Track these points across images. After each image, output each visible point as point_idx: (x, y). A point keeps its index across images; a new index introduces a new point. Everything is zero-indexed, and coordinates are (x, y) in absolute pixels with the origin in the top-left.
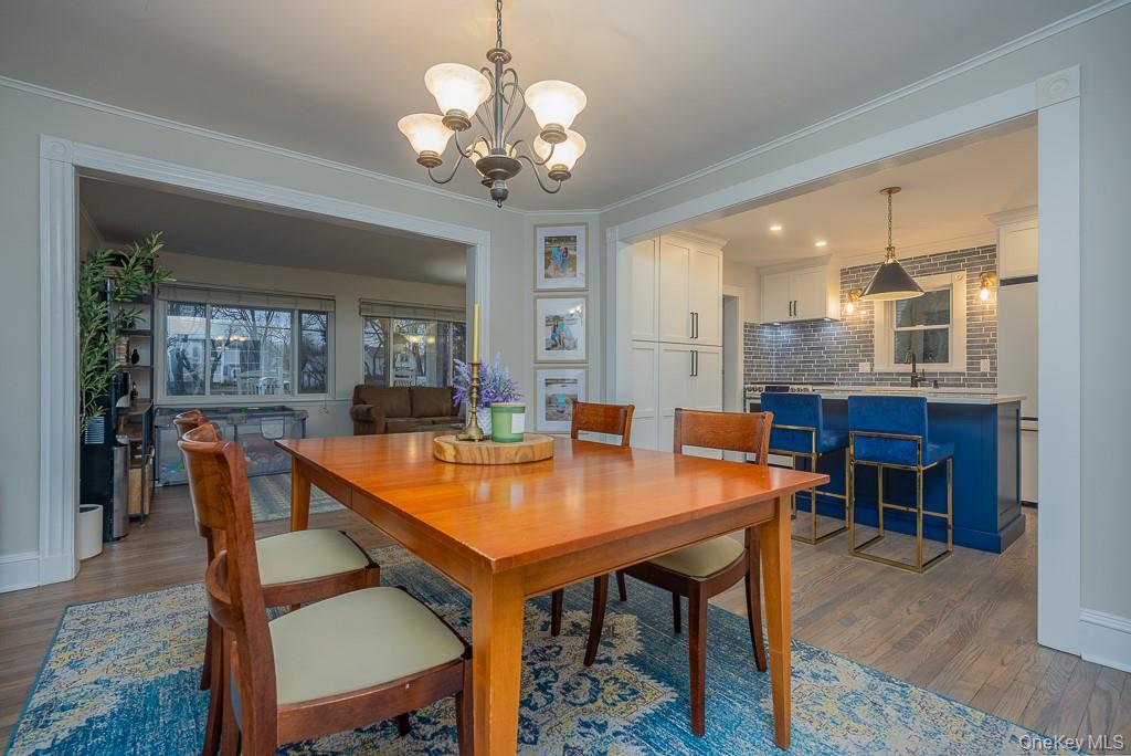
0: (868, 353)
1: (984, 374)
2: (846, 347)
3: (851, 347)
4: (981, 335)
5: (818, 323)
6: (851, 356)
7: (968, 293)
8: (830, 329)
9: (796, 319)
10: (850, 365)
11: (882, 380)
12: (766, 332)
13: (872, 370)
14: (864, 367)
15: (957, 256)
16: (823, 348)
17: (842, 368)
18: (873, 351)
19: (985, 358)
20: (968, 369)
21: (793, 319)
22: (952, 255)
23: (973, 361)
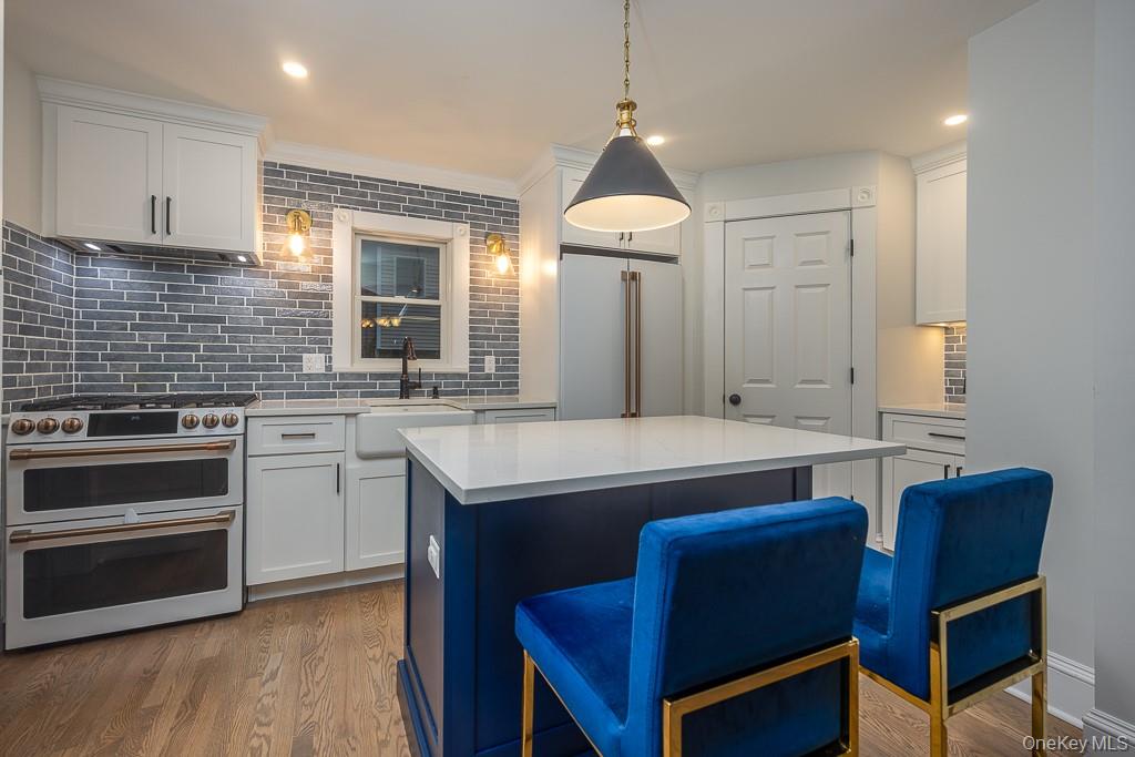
0: (320, 334)
1: (488, 376)
2: (277, 322)
3: (286, 322)
4: (486, 322)
5: (215, 262)
6: (286, 341)
7: (472, 257)
8: (237, 282)
9: (169, 242)
10: (282, 359)
11: (346, 386)
12: (57, 260)
13: (329, 368)
14: (313, 363)
15: (455, 199)
16: (221, 320)
17: (265, 363)
18: (330, 333)
19: (489, 353)
20: (471, 369)
21: (156, 240)
22: (453, 195)
23: (476, 359)
